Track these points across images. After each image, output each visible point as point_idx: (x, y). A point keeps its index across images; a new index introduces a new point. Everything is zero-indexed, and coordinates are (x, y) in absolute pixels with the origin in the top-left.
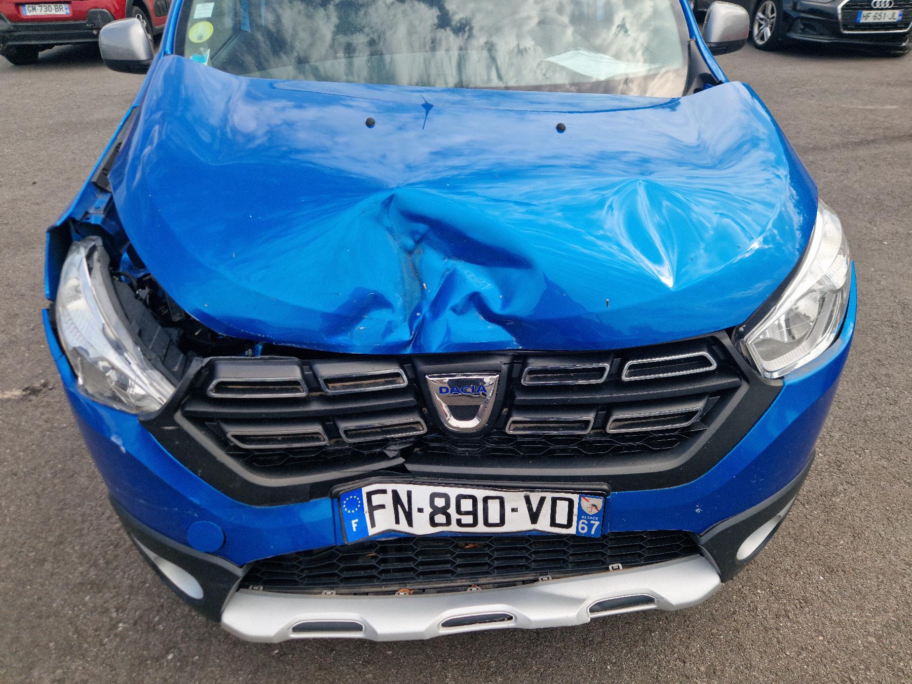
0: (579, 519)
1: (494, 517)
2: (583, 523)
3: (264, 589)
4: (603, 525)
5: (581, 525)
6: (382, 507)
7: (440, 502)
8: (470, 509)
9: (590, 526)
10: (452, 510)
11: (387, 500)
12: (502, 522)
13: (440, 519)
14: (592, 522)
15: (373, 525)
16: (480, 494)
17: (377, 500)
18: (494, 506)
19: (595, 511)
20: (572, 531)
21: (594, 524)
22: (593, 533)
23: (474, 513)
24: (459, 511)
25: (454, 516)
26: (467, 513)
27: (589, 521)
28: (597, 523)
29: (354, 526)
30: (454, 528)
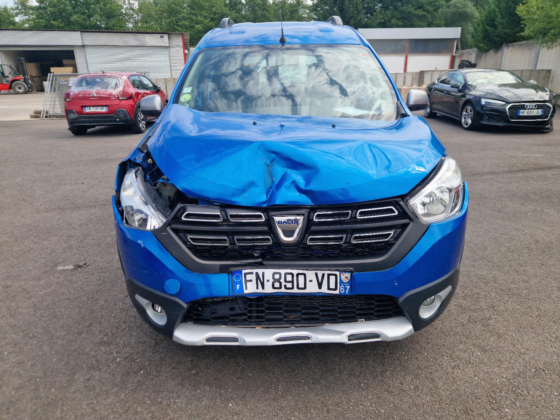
0: (340, 285)
1: (301, 285)
2: (342, 287)
3: (194, 323)
4: (351, 288)
5: (341, 289)
6: (251, 281)
7: (277, 277)
8: (291, 280)
9: (346, 289)
10: (282, 280)
11: (253, 277)
12: (305, 288)
13: (277, 285)
14: (346, 287)
15: (246, 289)
16: (295, 272)
17: (249, 277)
18: (301, 278)
19: (347, 281)
20: (337, 292)
21: (347, 288)
22: (347, 293)
23: (292, 282)
24: (285, 281)
25: (283, 284)
26: (289, 282)
27: (345, 286)
28: (349, 287)
29: (238, 287)
30: (283, 290)
